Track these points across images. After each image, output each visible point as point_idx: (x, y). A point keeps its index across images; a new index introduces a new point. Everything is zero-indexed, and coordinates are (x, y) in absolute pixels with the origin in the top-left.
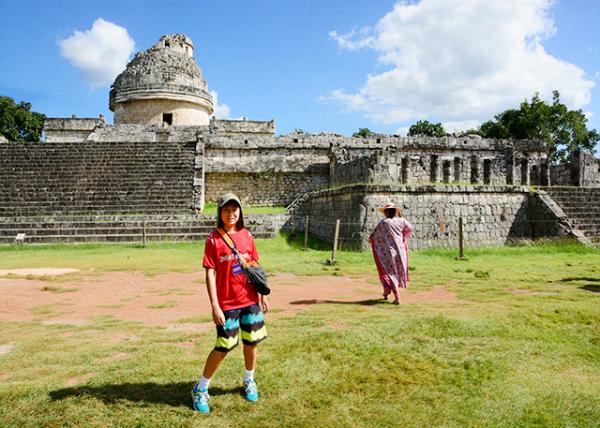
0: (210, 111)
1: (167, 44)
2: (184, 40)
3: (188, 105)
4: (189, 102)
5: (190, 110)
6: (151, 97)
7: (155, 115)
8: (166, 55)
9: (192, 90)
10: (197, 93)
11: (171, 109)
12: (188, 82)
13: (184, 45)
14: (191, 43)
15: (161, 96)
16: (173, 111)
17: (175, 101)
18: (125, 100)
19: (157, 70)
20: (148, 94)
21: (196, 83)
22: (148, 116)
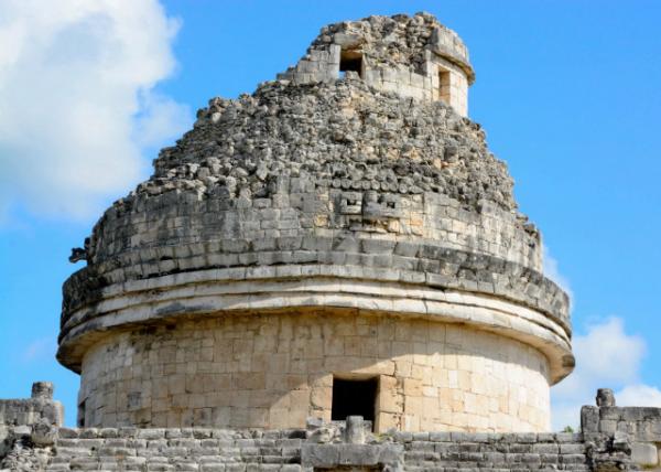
0: (558, 365)
1: (351, 63)
2: (430, 41)
3: (454, 336)
4: (461, 325)
5: (465, 361)
6: (277, 302)
7: (293, 384)
8: (348, 113)
9: (474, 267)
10: (501, 283)
11: (374, 358)
12: (458, 233)
13: (433, 68)
14: (461, 53)
15: (328, 296)
16: (381, 367)
17: (391, 318)
18: (145, 314)
19: (305, 180)
20: (262, 287)
21: (494, 233)
22: (260, 391)
